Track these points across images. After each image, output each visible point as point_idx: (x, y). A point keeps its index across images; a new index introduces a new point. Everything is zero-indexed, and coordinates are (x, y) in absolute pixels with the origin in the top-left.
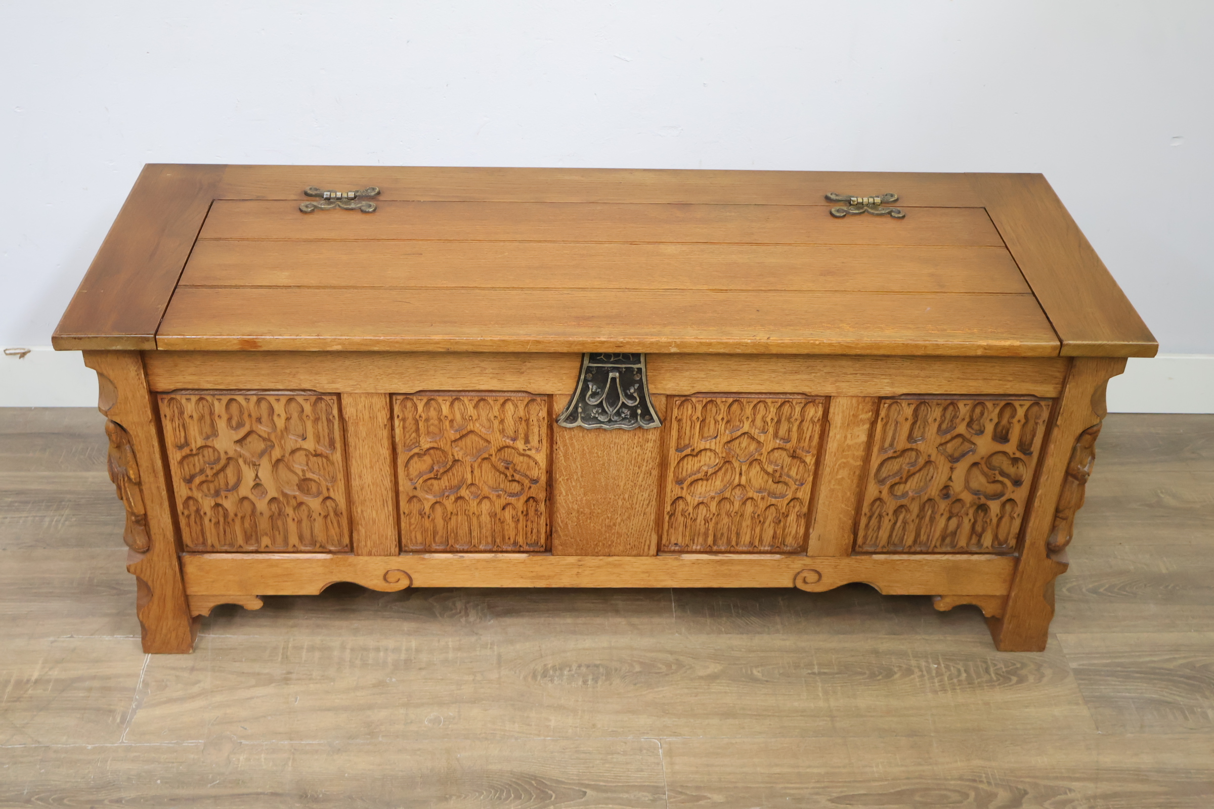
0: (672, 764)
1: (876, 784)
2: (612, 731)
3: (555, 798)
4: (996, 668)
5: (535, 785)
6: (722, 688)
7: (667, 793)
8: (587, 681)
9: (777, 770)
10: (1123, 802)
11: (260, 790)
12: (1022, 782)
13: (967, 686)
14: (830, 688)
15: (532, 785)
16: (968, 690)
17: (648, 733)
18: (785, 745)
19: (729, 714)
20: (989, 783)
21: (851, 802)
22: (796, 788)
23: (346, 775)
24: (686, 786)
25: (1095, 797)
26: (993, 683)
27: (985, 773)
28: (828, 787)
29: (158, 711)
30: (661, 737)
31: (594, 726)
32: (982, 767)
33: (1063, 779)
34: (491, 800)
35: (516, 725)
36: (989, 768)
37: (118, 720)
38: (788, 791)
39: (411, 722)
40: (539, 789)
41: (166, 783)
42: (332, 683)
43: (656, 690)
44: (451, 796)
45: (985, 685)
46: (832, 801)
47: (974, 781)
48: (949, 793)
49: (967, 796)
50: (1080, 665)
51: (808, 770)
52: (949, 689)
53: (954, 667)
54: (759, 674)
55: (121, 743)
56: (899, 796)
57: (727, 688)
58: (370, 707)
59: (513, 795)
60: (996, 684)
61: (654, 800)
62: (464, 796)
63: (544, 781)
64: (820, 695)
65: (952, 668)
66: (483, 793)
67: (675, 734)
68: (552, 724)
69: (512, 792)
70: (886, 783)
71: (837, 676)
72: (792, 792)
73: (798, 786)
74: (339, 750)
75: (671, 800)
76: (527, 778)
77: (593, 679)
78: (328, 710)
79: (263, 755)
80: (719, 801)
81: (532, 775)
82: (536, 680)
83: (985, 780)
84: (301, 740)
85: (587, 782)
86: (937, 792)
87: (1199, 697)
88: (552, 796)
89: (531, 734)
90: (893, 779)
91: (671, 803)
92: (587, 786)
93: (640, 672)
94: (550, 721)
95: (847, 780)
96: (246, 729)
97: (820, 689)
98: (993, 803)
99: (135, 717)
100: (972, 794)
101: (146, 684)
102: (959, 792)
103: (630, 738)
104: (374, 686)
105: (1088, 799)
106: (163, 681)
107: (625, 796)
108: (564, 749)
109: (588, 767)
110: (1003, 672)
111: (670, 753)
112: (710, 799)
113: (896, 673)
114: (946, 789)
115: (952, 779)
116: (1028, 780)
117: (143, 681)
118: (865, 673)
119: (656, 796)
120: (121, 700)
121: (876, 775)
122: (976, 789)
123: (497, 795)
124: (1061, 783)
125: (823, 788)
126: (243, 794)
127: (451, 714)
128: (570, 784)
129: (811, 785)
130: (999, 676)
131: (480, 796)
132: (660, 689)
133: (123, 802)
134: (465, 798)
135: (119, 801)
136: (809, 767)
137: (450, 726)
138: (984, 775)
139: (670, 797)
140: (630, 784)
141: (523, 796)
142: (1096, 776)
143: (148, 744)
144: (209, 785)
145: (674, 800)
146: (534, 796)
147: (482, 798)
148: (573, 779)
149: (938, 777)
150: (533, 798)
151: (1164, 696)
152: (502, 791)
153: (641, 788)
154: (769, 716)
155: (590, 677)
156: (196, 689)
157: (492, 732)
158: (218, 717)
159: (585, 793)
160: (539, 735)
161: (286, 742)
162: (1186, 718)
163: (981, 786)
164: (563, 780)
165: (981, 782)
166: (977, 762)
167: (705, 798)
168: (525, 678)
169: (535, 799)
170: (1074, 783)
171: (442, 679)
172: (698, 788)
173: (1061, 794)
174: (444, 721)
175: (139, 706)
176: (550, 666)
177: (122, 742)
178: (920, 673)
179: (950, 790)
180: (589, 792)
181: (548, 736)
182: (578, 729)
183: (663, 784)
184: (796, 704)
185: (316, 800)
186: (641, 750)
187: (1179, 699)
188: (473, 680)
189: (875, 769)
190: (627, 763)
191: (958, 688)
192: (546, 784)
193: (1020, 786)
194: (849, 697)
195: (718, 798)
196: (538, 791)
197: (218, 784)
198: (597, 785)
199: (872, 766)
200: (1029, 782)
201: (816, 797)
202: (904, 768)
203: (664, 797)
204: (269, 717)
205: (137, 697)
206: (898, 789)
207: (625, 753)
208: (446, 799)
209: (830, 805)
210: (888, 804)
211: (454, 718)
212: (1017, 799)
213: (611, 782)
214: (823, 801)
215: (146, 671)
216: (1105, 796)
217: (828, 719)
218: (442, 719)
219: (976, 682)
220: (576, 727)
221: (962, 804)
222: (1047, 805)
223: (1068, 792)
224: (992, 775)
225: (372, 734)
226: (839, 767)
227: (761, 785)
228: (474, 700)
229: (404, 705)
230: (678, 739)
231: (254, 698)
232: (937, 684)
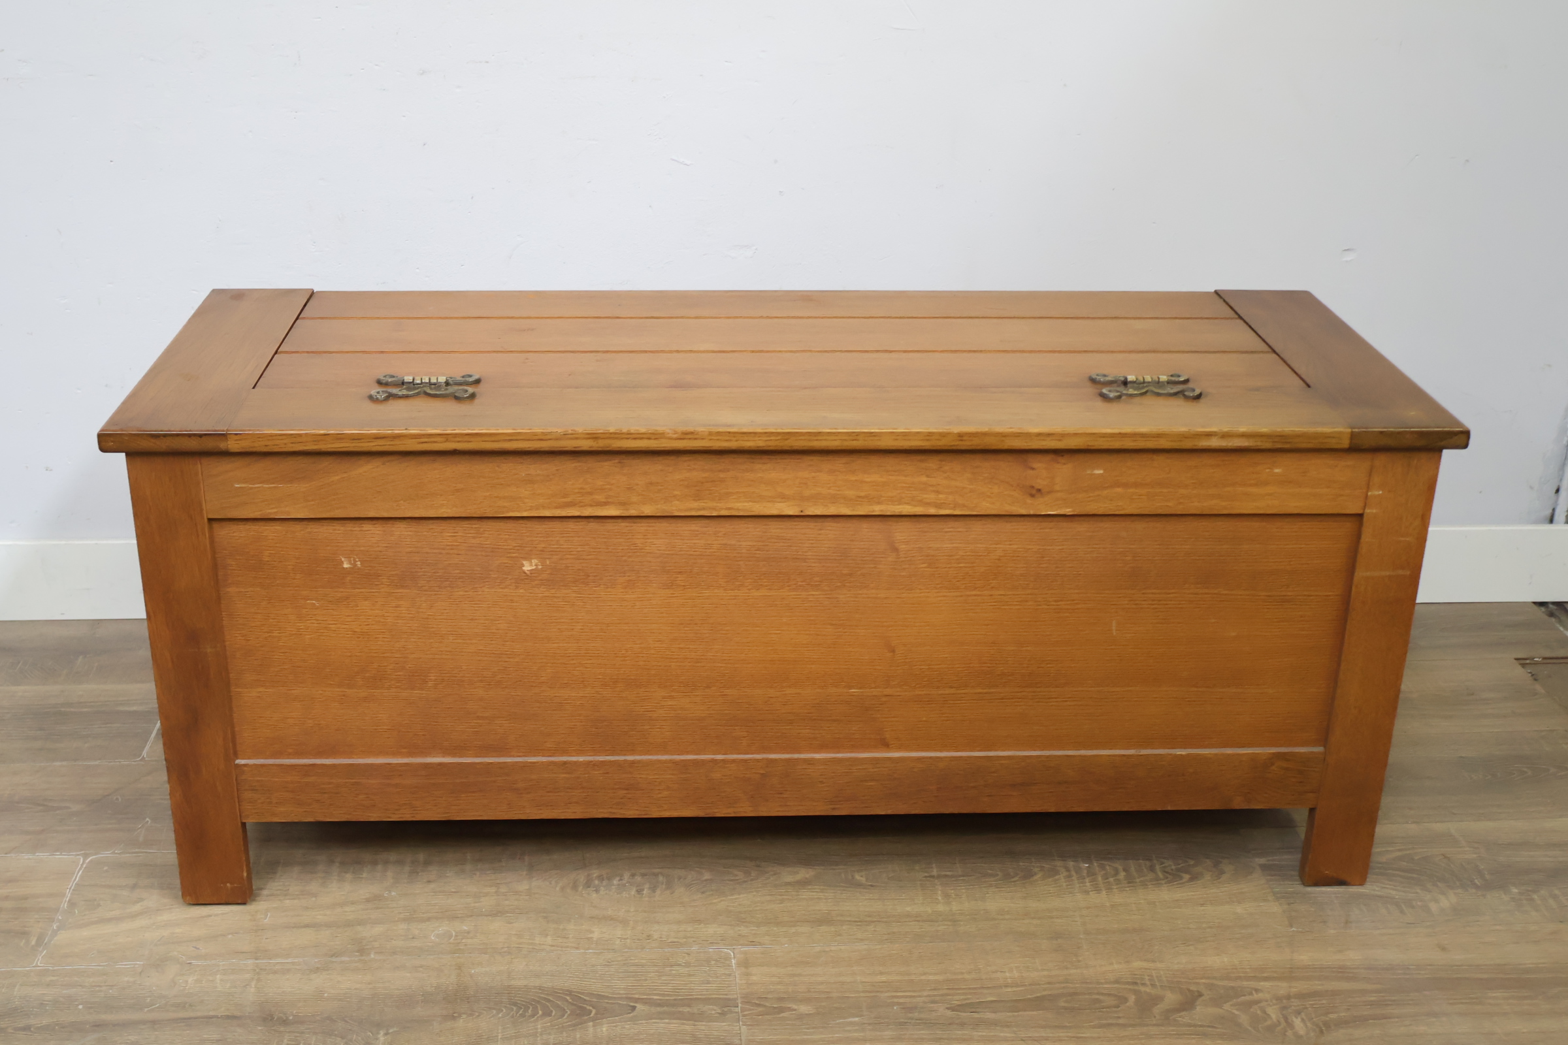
0: (748, 974)
1: (1010, 990)
2: (672, 942)
3: (596, 1014)
4: (1163, 865)
5: (570, 1000)
6: (814, 894)
7: (740, 1005)
8: (643, 890)
9: (884, 978)
10: (1324, 1002)
11: (211, 1013)
12: (1195, 983)
13: (1127, 885)
14: (953, 891)
15: (567, 1001)
16: (1128, 889)
17: (718, 943)
18: (894, 952)
19: (825, 920)
20: (1153, 985)
21: (978, 1010)
22: (906, 997)
23: (326, 995)
24: (765, 998)
25: (1288, 997)
26: (1160, 882)
27: (1148, 976)
28: (947, 995)
29: (86, 933)
30: (735, 947)
31: (649, 937)
32: (1146, 969)
33: (1248, 979)
34: (512, 1017)
35: (549, 938)
36: (1154, 970)
37: (33, 943)
38: (896, 1000)
39: (413, 938)
40: (575, 1005)
41: (91, 1008)
42: (314, 899)
43: (729, 897)
44: (460, 1016)
45: (1149, 884)
46: (952, 1009)
47: (1136, 983)
48: (1101, 997)
49: (1126, 1000)
50: (1268, 860)
51: (923, 978)
52: (1103, 889)
53: (1109, 865)
54: (861, 878)
55: (34, 967)
56: (1039, 1002)
57: (821, 894)
58: (361, 922)
59: (540, 1012)
60: (1163, 882)
61: (723, 1014)
62: (477, 1014)
63: (582, 996)
64: (940, 898)
65: (1108, 867)
66: (502, 1010)
67: (752, 943)
68: (595, 936)
69: (539, 1008)
70: (1021, 988)
71: (961, 878)
72: (901, 1000)
73: (909, 994)
74: (318, 968)
75: (745, 1013)
76: (560, 993)
77: (650, 888)
78: (307, 926)
79: (218, 976)
80: (807, 1012)
81: (568, 991)
82: (577, 891)
83: (1148, 983)
84: (270, 959)
85: (637, 996)
86: (1087, 997)
87: (1419, 891)
88: (591, 1012)
89: (567, 947)
90: (1030, 985)
91: (744, 1016)
92: (637, 1000)
93: (711, 880)
94: (593, 932)
95: (972, 987)
96: (198, 949)
97: (939, 892)
98: (1158, 1006)
99: (55, 938)
100: (1132, 998)
101: (72, 904)
102: (1116, 996)
103: (695, 948)
104: (368, 900)
105: (1279, 999)
106: (95, 900)
107: (686, 1009)
108: (608, 962)
109: (639, 980)
110: (1172, 870)
111: (745, 963)
112: (795, 1010)
113: (1036, 874)
114: (1098, 994)
115: (1106, 983)
116: (1203, 981)
117: (69, 901)
118: (998, 875)
119: (726, 1009)
120: (39, 922)
121: (1009, 981)
122: (1136, 992)
123: (521, 1012)
124: (1245, 983)
125: (941, 995)
126: (190, 1018)
127: (465, 928)
128: (615, 998)
129: (925, 993)
130: (1166, 875)
131: (498, 1013)
132: (736, 896)
133: (32, 1029)
134: (479, 1016)
135: (27, 1028)
136: (925, 974)
137: (463, 941)
138: (1147, 978)
139: (743, 1010)
140: (692, 997)
141: (553, 1014)
142: (1290, 973)
143: (70, 968)
144: (146, 1009)
145: (750, 1012)
146: (569, 1012)
147: (500, 1015)
148: (619, 994)
149: (1088, 981)
150: (566, 1015)
151: (1374, 890)
152: (527, 1008)
153: (707, 1001)
154: (873, 922)
155: (647, 886)
156: (137, 907)
157: (517, 946)
158: (163, 936)
159: (634, 1008)
160: (578, 948)
161: (250, 962)
162: (1402, 912)
163: (1143, 989)
164: (606, 994)
165: (1144, 984)
166: (1137, 964)
167: (790, 1009)
168: (562, 889)
169: (569, 1015)
170: (1262, 983)
171: (455, 892)
172: (781, 999)
173: (1244, 995)
174: (456, 936)
175: (59, 928)
176: (595, 875)
177: (36, 966)
178: (1067, 873)
179: (1103, 994)
180: (639, 1006)
181: (588, 949)
182: (628, 941)
183: (736, 996)
184: (908, 909)
185: (284, 1022)
186: (708, 961)
187: (1394, 893)
188: (496, 892)
189: (1008, 974)
190: (690, 975)
191: (1115, 887)
192: (585, 1000)
193: (1193, 988)
194: (976, 900)
195: (804, 1009)
196: (574, 1007)
197: (157, 1008)
198: (650, 999)
199: (1004, 972)
200: (1204, 983)
201: (932, 1005)
202: (1045, 973)
203: (736, 1010)
204: (230, 936)
205: (60, 918)
206: (1038, 995)
207: (688, 965)
208: (454, 1018)
209: (949, 1013)
210: (1025, 1011)
211: (469, 933)
212: (1189, 1001)
213: (668, 995)
214: (941, 1010)
215: (73, 890)
216: (1301, 996)
217: (949, 923)
218: (454, 934)
219: (1138, 880)
220: (625, 939)
221: (1119, 1009)
222: (1227, 1006)
223: (1254, 992)
224: (1157, 977)
225: (362, 951)
226: (962, 973)
227: (862, 995)
228: (496, 913)
229: (405, 920)
230: (758, 949)
231: (210, 916)
232: (1088, 884)
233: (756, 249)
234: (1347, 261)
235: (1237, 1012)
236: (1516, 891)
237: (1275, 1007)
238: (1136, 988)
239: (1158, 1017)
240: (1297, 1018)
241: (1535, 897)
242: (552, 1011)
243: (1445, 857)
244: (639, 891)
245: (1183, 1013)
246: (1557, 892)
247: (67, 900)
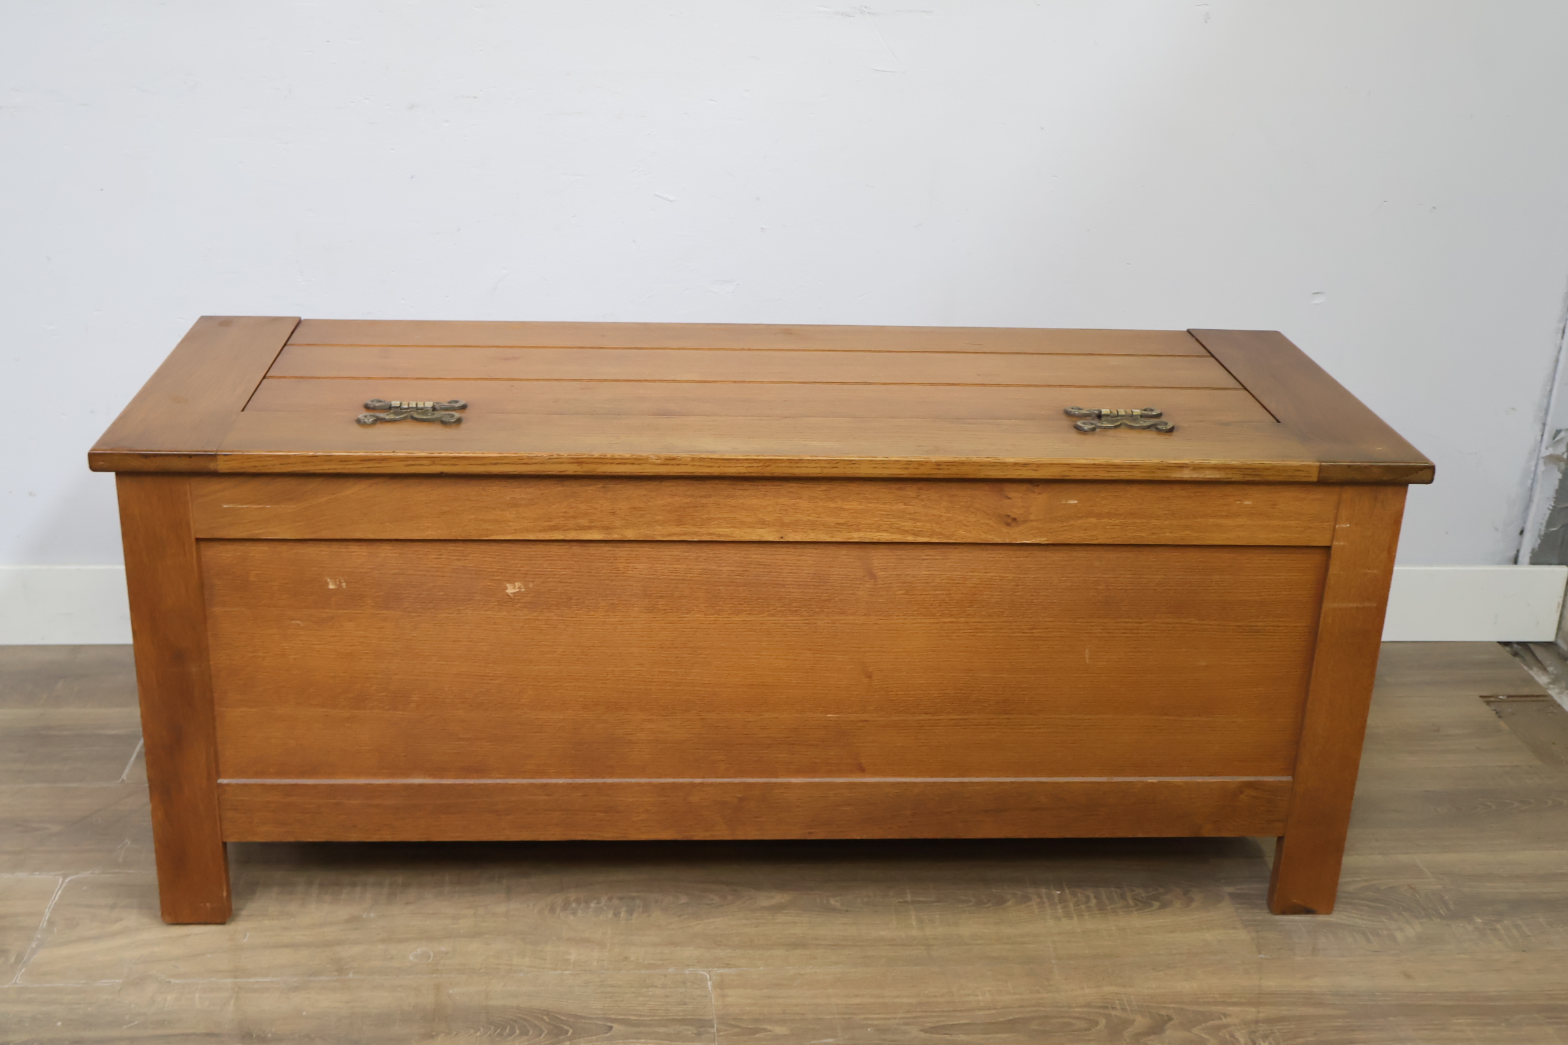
0: (724, 996)
1: (981, 1013)
2: (649, 964)
3: (573, 1034)
4: (1135, 893)
5: (548, 1020)
6: (790, 918)
7: (715, 1025)
8: (620, 913)
9: (857, 1001)
10: (1292, 1026)
11: (190, 1031)
12: (1164, 1007)
13: (1098, 912)
14: (926, 917)
15: (544, 1020)
16: (1099, 916)
17: (694, 965)
18: (868, 975)
19: (797, 944)
20: (1124, 1009)
21: (950, 1032)
22: (883, 1019)
23: (304, 1013)
24: (741, 1019)
25: (1257, 1022)
26: (1130, 909)
27: (1118, 1000)
28: (920, 1017)
29: (65, 951)
30: (711, 969)
31: (626, 958)
32: (1117, 994)
33: (1216, 1003)
34: (490, 1035)
35: (527, 959)
36: (1124, 994)
37: (12, 960)
38: (870, 1022)
39: (392, 958)
40: (552, 1024)
41: (69, 1025)
42: (293, 919)
43: (705, 921)
44: (438, 1035)
45: (1119, 911)
46: (925, 1031)
47: (1106, 1007)
48: (1073, 1021)
49: (1097, 1023)
50: (1238, 889)
51: (897, 1000)
52: (1075, 916)
53: (1081, 893)
54: (836, 903)
55: (13, 984)
56: (1011, 1025)
57: (796, 918)
58: (339, 943)
59: (518, 1032)
60: (1134, 909)
61: (699, 1034)
62: (455, 1033)
63: (559, 1016)
64: (914, 923)
65: (1079, 895)
66: (480, 1030)
67: (728, 965)
68: (573, 957)
69: (517, 1027)
70: (994, 1012)
71: (935, 904)
72: (875, 1022)
73: (882, 1016)
74: (296, 987)
75: (721, 1033)
76: (537, 1013)
77: (627, 911)
78: (286, 946)
79: (197, 995)
80: (782, 1033)
81: (544, 1010)
82: (554, 913)
83: (1119, 1007)
84: (249, 978)
85: (613, 1016)
86: (1059, 1020)
87: (1384, 920)
88: (568, 1032)
90: (1003, 1008)
91: (720, 1036)
92: (614, 1020)
93: (687, 903)
94: (570, 954)
95: (945, 1009)
96: (177, 967)
97: (913, 917)
98: (1129, 1030)
99: (34, 957)
100: (1103, 1022)
101: (51, 923)
102: (1086, 1019)
103: (671, 970)
104: (347, 921)
105: (1247, 1024)
106: (75, 919)
107: (662, 1030)
108: (586, 983)
109: (616, 1001)
110: (1142, 897)
111: (721, 985)
112: (770, 1031)
113: (1008, 900)
114: (1069, 1017)
115: (1077, 1007)
116: (1173, 1005)
117: (48, 920)
118: (971, 901)
119: (702, 1030)
120: (18, 940)
121: (982, 1004)
122: (1108, 1017)
123: (498, 1031)
124: (1213, 1008)
125: (914, 1018)
126: (169, 1036)
127: (444, 949)
128: (592, 1019)
129: (900, 1016)
130: (1136, 902)
131: (476, 1033)
132: (711, 920)
134: (456, 1035)
136: (898, 997)
137: (442, 961)
138: (1117, 1002)
139: (718, 1031)
140: (669, 1018)
141: (531, 1032)
142: (1259, 999)
143: (48, 985)
144: (125, 1027)
145: (725, 1033)
146: (546, 1032)
147: (478, 1034)
148: (596, 1014)
149: (1060, 1005)
150: (544, 1035)
151: (1341, 919)
152: (504, 1028)
153: (683, 1021)
154: (848, 946)
155: (624, 909)
156: (116, 927)
157: (495, 966)
158: (143, 955)
159: (611, 1028)
160: (555, 970)
161: (229, 980)
162: (1369, 940)
163: (1113, 1013)
164: (583, 1015)
165: (1114, 1008)
166: (1108, 989)
167: (765, 1030)
168: (540, 911)
169: (546, 1035)
170: (1231, 1008)
171: (433, 914)
172: (756, 1020)
173: (1214, 1020)
174: (434, 956)
175: (38, 947)
176: (572, 899)
177: (15, 983)
178: (1040, 900)
179: (1074, 1017)
180: (616, 1026)
181: (566, 970)
182: (605, 962)
183: (711, 1017)
184: (882, 933)
185: (262, 1040)
186: (684, 983)
187: (1360, 922)
188: (474, 914)
189: (980, 998)
190: (667, 996)
191: (1086, 914)
192: (562, 1020)
193: (1163, 1012)
194: (949, 925)
195: (779, 1030)
196: (551, 1027)
197: (136, 1025)
198: (628, 1019)
199: (977, 996)
200: (1173, 1008)
201: (906, 1027)
202: (1017, 997)
203: (712, 1030)
204: (209, 956)
205: (39, 936)
206: (1011, 1018)
207: (664, 986)
208: (432, 1037)
209: (923, 1035)
210: (998, 1033)
211: (447, 953)
212: (1158, 1026)
213: (644, 1016)
214: (914, 1032)
215: (53, 909)
216: (1270, 1021)
217: (923, 948)
218: (432, 954)
219: (1109, 908)
220: (602, 960)
221: (1090, 1032)
222: (1195, 1030)
223: (1222, 1017)
224: (1127, 1001)
225: (341, 971)
226: (935, 996)
227: (837, 1016)
228: (475, 935)
229: (383, 941)
230: (733, 971)
231: (190, 935)
232: (1060, 911)
233: (738, 285)
234: (1317, 304)
235: (1206, 1036)
236: (1479, 920)
237: (1244, 1031)
238: (1106, 1011)
239: (1128, 1040)
240: (1264, 1042)
241: (1498, 926)
242: (528, 1031)
243: (1410, 887)
244: (616, 914)
245: (1152, 1037)
246: (1520, 922)
247: (47, 918)
